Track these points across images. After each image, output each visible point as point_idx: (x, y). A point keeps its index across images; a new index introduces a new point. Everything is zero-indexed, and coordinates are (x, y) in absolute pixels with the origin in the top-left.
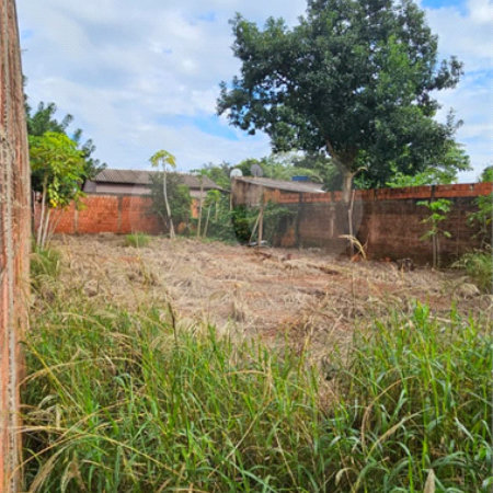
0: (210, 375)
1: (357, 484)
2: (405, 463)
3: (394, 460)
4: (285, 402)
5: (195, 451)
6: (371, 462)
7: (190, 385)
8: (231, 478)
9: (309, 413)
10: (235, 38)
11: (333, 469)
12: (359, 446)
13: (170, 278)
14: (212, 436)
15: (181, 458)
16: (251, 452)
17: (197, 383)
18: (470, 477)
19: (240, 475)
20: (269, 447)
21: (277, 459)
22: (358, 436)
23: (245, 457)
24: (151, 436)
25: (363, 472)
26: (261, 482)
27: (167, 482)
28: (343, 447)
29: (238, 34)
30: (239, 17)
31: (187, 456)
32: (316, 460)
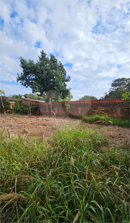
0: (20, 148)
1: (56, 164)
2: (65, 157)
3: (63, 157)
4: (39, 150)
5: (17, 168)
6: (59, 159)
7: (14, 151)
8: (27, 171)
9: (45, 152)
10: (21, 63)
11: (51, 163)
12: (56, 156)
13: (5, 125)
14: (21, 163)
15: (13, 171)
16: (32, 164)
17: (16, 150)
18: (77, 157)
19: (29, 170)
20: (36, 162)
21: (38, 164)
22: (56, 154)
23: (30, 166)
24: (3, 167)
25: (57, 161)
26: (35, 170)
27: (9, 178)
28: (53, 157)
29: (21, 62)
30: (21, 58)
31: (15, 169)
32: (47, 162)
